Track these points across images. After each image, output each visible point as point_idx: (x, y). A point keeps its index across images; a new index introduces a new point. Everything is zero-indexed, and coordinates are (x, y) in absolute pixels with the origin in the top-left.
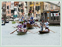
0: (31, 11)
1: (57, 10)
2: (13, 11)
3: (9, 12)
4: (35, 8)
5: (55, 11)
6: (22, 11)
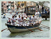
0: (18, 7)
1: (35, 6)
2: (8, 6)
4: (21, 4)
6: (13, 6)
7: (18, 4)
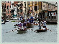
3: (8, 12)
5: (53, 10)
7: (29, 7)
